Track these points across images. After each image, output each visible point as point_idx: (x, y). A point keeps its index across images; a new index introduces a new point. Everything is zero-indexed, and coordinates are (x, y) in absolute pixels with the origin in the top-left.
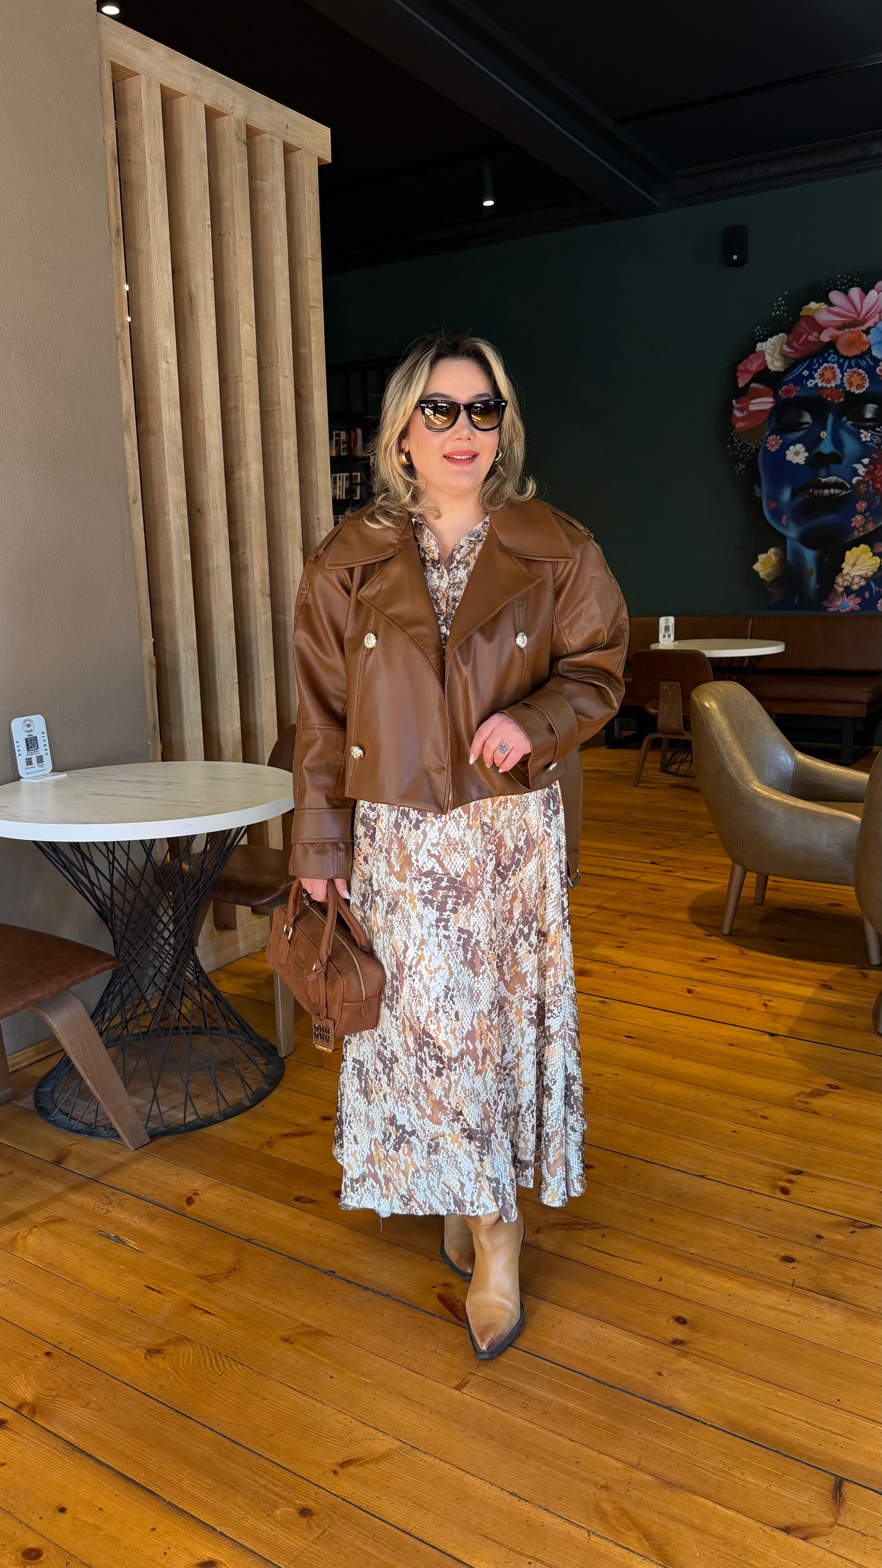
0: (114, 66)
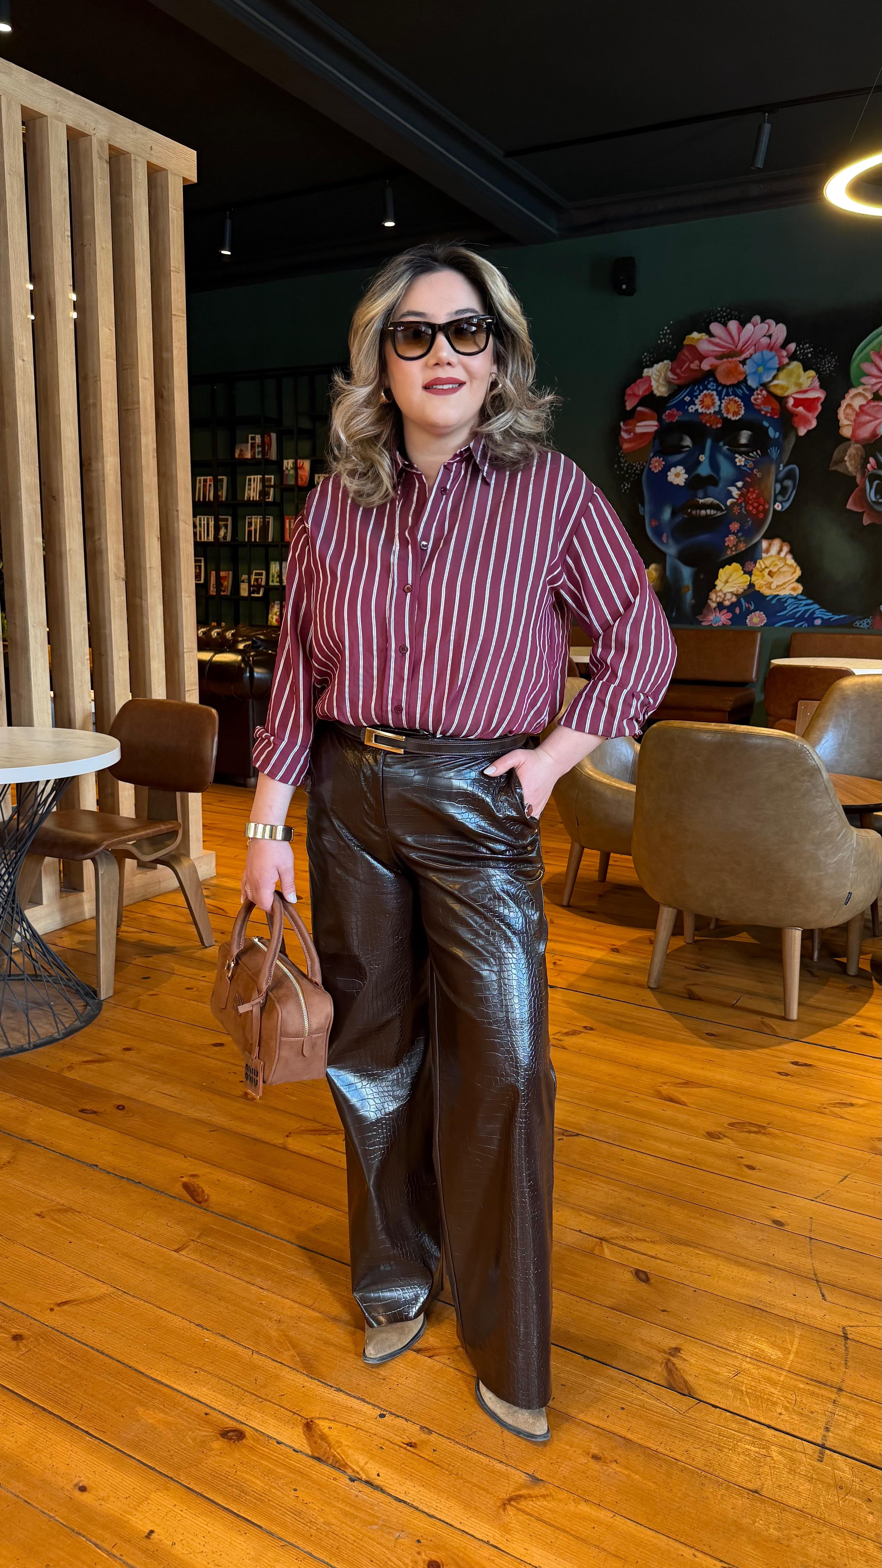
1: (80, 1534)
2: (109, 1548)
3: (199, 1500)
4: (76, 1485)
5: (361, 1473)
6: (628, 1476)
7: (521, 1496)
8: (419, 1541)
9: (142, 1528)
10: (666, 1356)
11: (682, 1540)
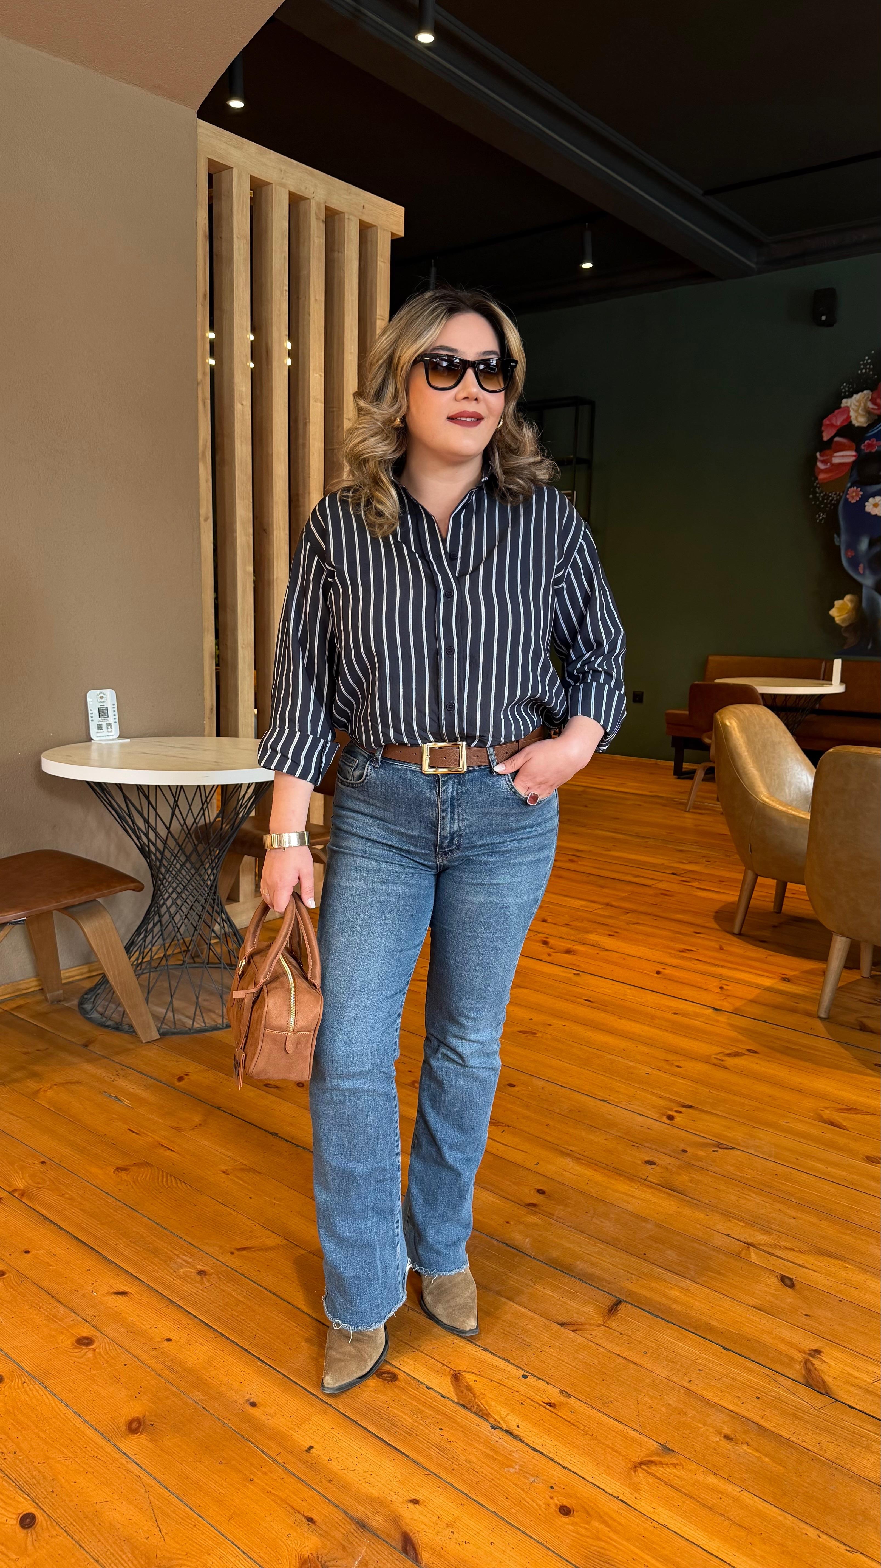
0: (210, 161)
1: (249, 1441)
2: (274, 1455)
3: (355, 1427)
4: (248, 1400)
5: (501, 1422)
6: (760, 1457)
7: (652, 1462)
8: (552, 1487)
9: (303, 1443)
10: (806, 1356)
11: (808, 1521)
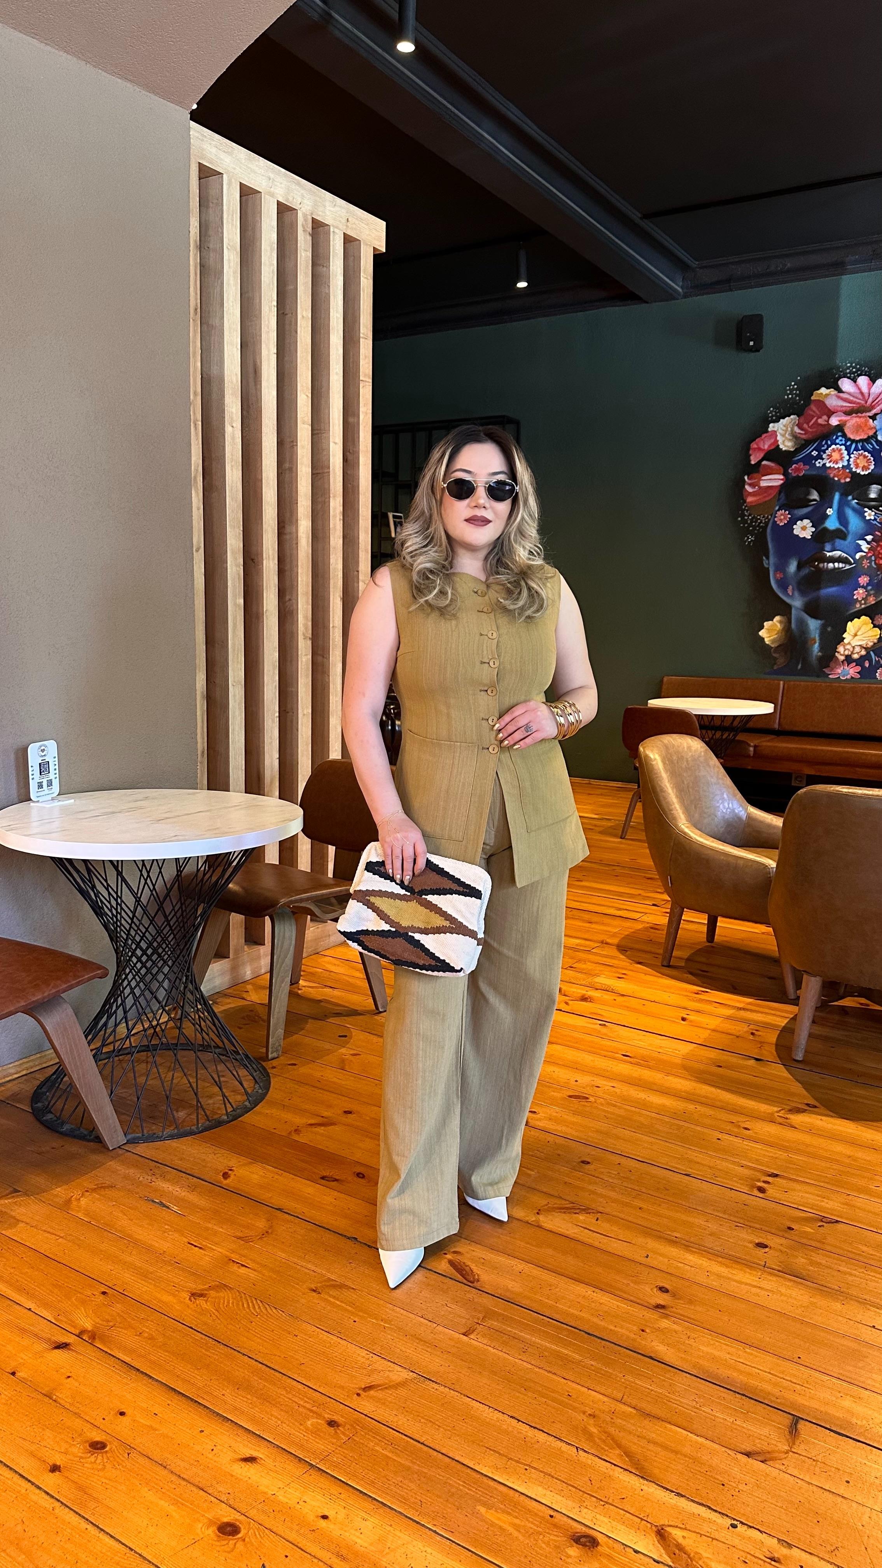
0: (201, 166)
